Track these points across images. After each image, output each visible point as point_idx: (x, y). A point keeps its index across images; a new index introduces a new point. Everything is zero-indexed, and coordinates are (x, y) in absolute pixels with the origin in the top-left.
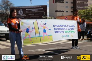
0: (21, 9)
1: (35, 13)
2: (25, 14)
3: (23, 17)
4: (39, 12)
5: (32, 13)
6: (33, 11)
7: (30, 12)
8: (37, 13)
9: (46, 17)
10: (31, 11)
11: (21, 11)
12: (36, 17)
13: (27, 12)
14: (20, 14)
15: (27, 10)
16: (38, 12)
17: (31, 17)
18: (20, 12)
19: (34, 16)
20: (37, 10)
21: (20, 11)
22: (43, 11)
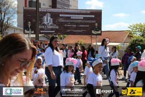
0: (50, 13)
1: (77, 24)
3: (52, 29)
4: (86, 21)
5: (71, 23)
6: (73, 19)
7: (68, 21)
10: (69, 18)
11: (49, 18)
12: (79, 31)
13: (61, 20)
14: (46, 23)
15: (62, 17)
16: (83, 22)
18: (45, 20)
19: (76, 28)
20: (81, 17)
21: (45, 17)
22: (94, 22)
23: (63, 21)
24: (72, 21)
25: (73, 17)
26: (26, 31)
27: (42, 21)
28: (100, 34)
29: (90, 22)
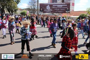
0: (49, 5)
3: (50, 11)
4: (63, 8)
5: (57, 9)
7: (56, 8)
8: (62, 8)
11: (49, 7)
12: (60, 11)
13: (53, 7)
17: (56, 11)
20: (61, 6)
21: (47, 6)
25: (58, 6)
27: (46, 8)
28: (69, 13)
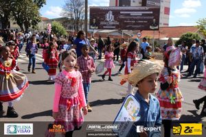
0: (112, 10)
1: (136, 20)
2: (118, 21)
3: (113, 25)
4: (145, 18)
5: (131, 20)
8: (140, 20)
9: (157, 27)
10: (129, 15)
11: (111, 15)
12: (137, 26)
13: (122, 17)
14: (108, 20)
15: (122, 14)
16: (142, 18)
17: (128, 26)
18: (108, 17)
19: (134, 24)
20: (140, 13)
21: (108, 15)
22: (152, 17)
23: (123, 17)
24: (131, 17)
25: (132, 13)
26: (91, 27)
27: (104, 18)
29: (148, 18)
